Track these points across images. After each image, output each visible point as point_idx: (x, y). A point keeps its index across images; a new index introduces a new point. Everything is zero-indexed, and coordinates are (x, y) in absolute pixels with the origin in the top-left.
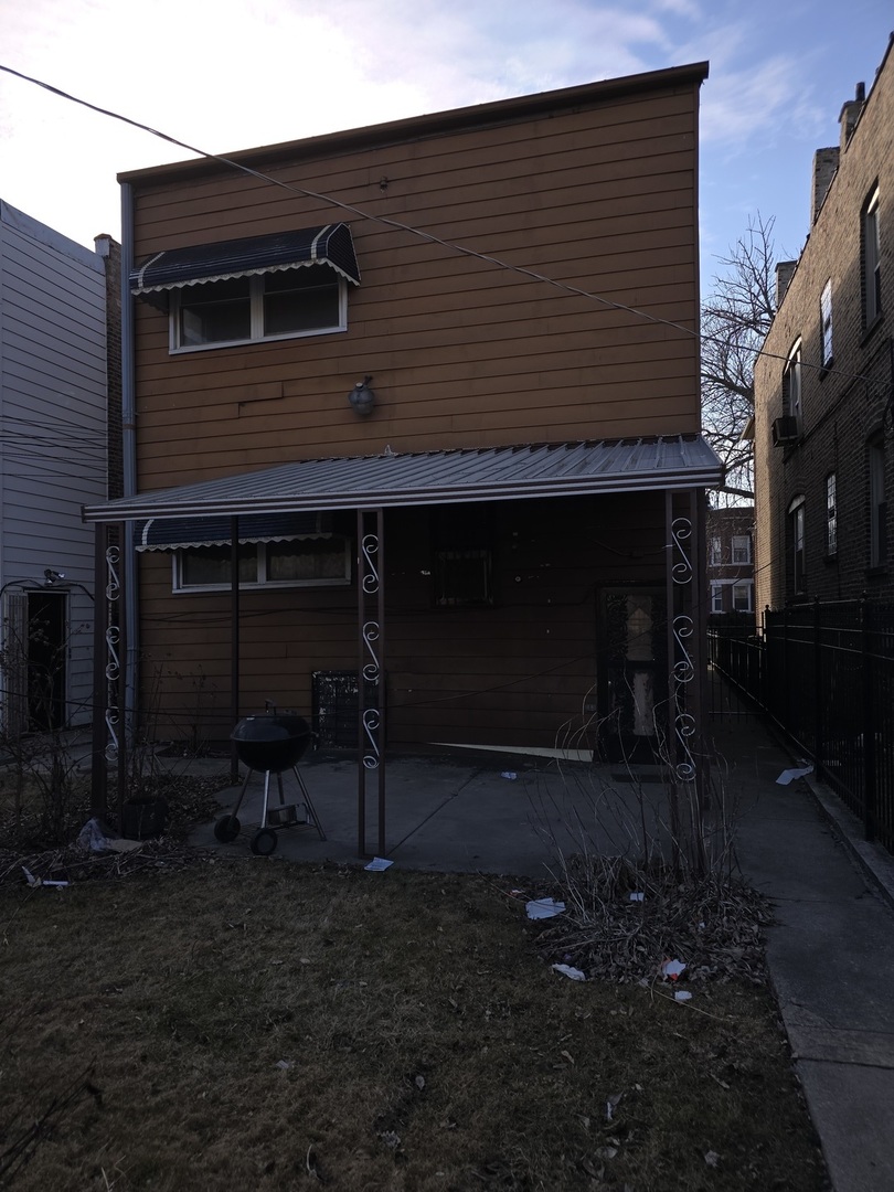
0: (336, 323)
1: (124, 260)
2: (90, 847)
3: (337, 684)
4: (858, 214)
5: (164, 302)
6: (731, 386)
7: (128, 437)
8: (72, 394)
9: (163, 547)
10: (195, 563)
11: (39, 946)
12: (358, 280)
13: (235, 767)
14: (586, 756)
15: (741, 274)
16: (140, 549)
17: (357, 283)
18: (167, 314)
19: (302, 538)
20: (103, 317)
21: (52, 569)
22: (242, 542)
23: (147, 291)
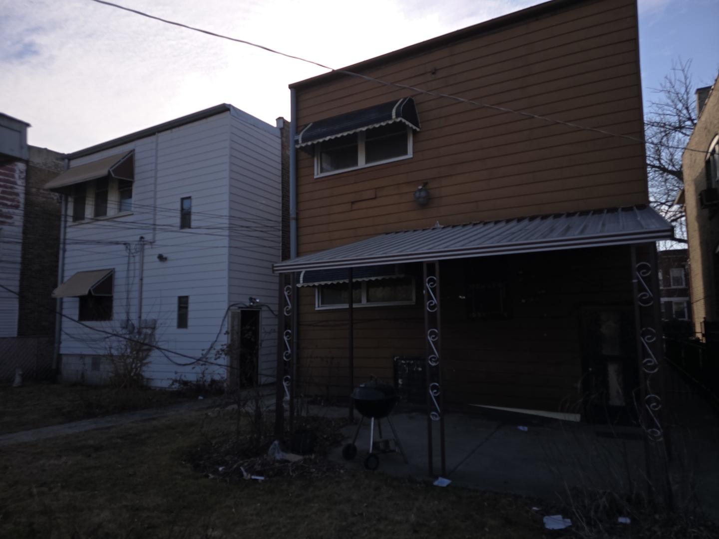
0: (406, 153)
1: (292, 130)
2: (275, 458)
3: (408, 365)
5: (312, 151)
6: (664, 170)
7: (293, 224)
8: (264, 202)
9: (311, 284)
10: (329, 293)
11: (252, 515)
12: (418, 127)
13: (351, 413)
14: (575, 418)
15: (669, 98)
16: (299, 285)
17: (418, 130)
18: (313, 156)
19: (387, 277)
20: (279, 160)
21: (253, 297)
22: (354, 280)
23: (303, 145)
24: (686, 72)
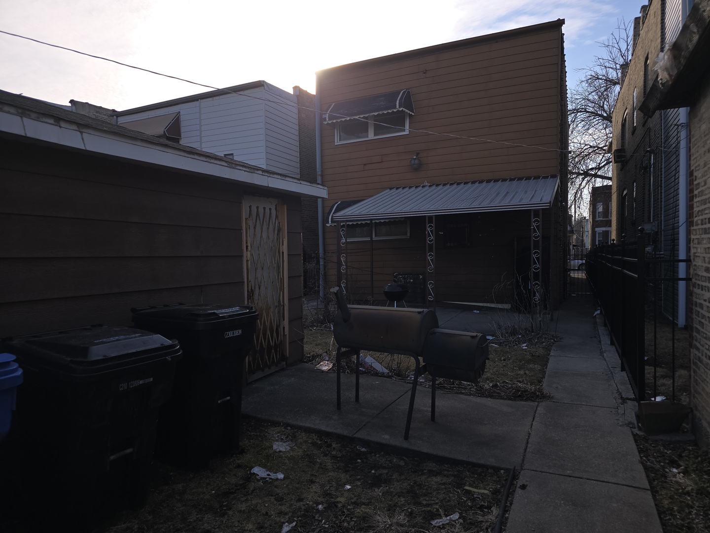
0: (404, 131)
3: (404, 278)
4: (643, 64)
14: (507, 306)
16: (328, 225)
17: (413, 114)
18: (334, 128)
23: (330, 122)
24: (627, 31)
